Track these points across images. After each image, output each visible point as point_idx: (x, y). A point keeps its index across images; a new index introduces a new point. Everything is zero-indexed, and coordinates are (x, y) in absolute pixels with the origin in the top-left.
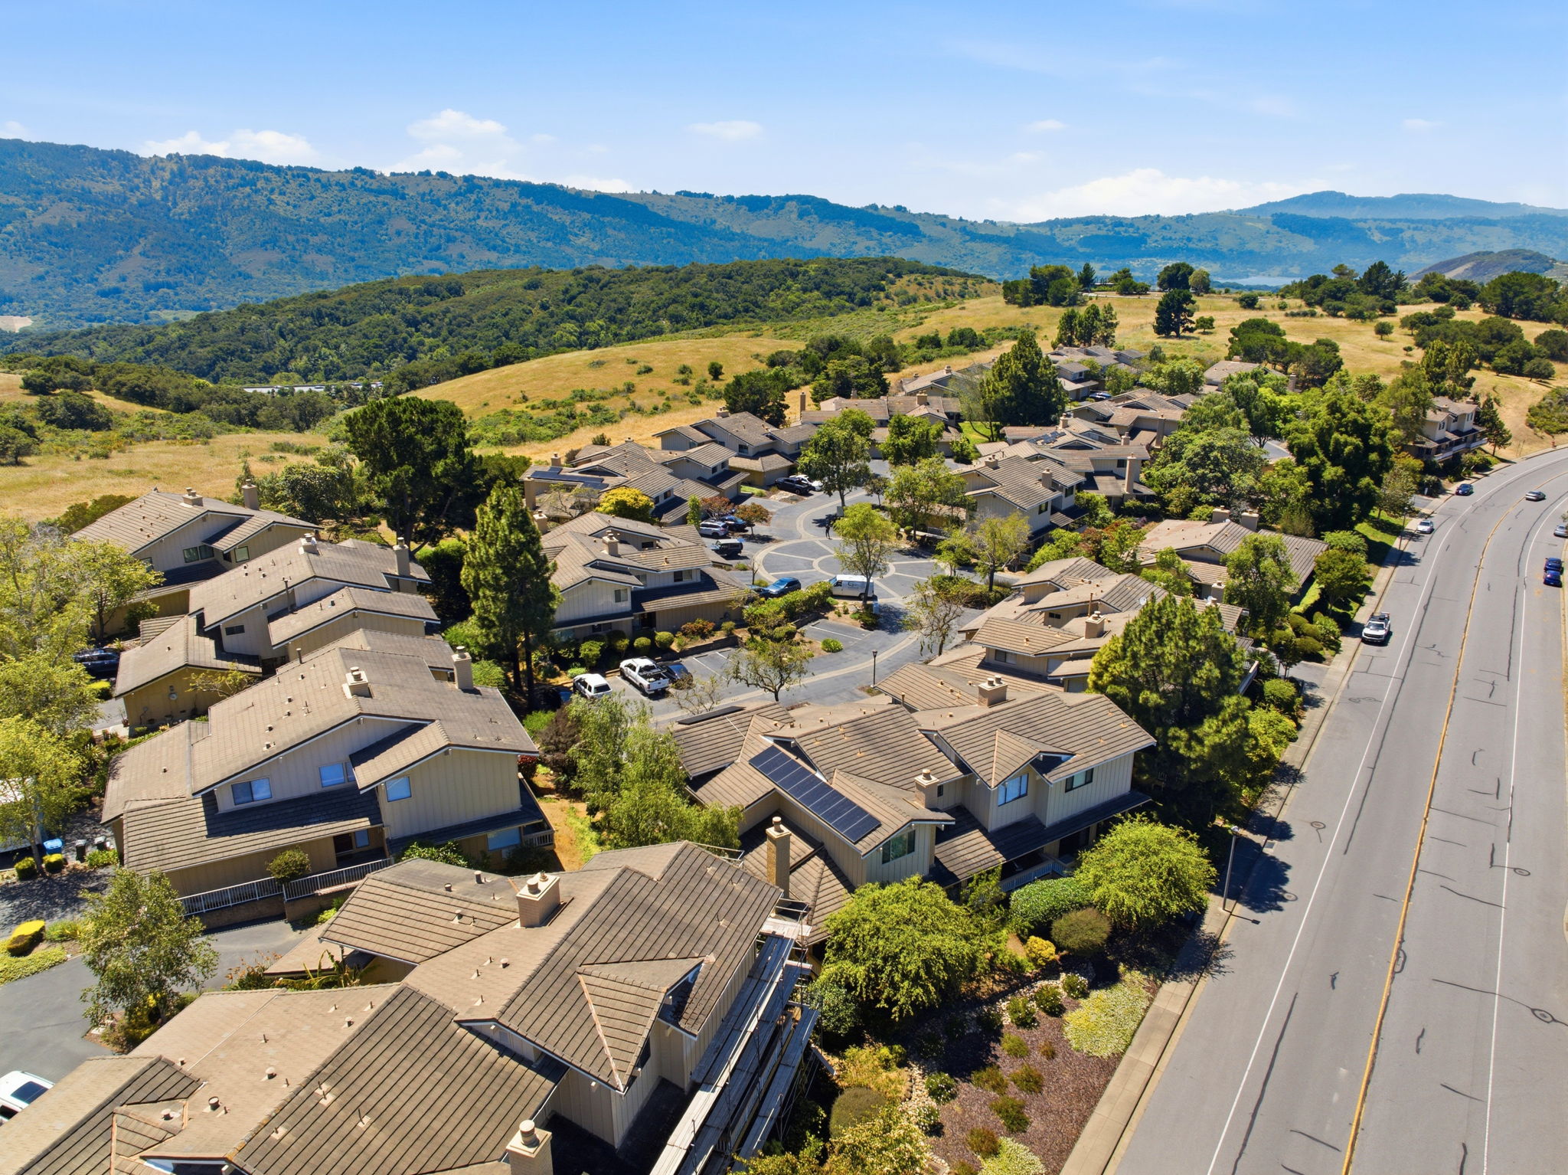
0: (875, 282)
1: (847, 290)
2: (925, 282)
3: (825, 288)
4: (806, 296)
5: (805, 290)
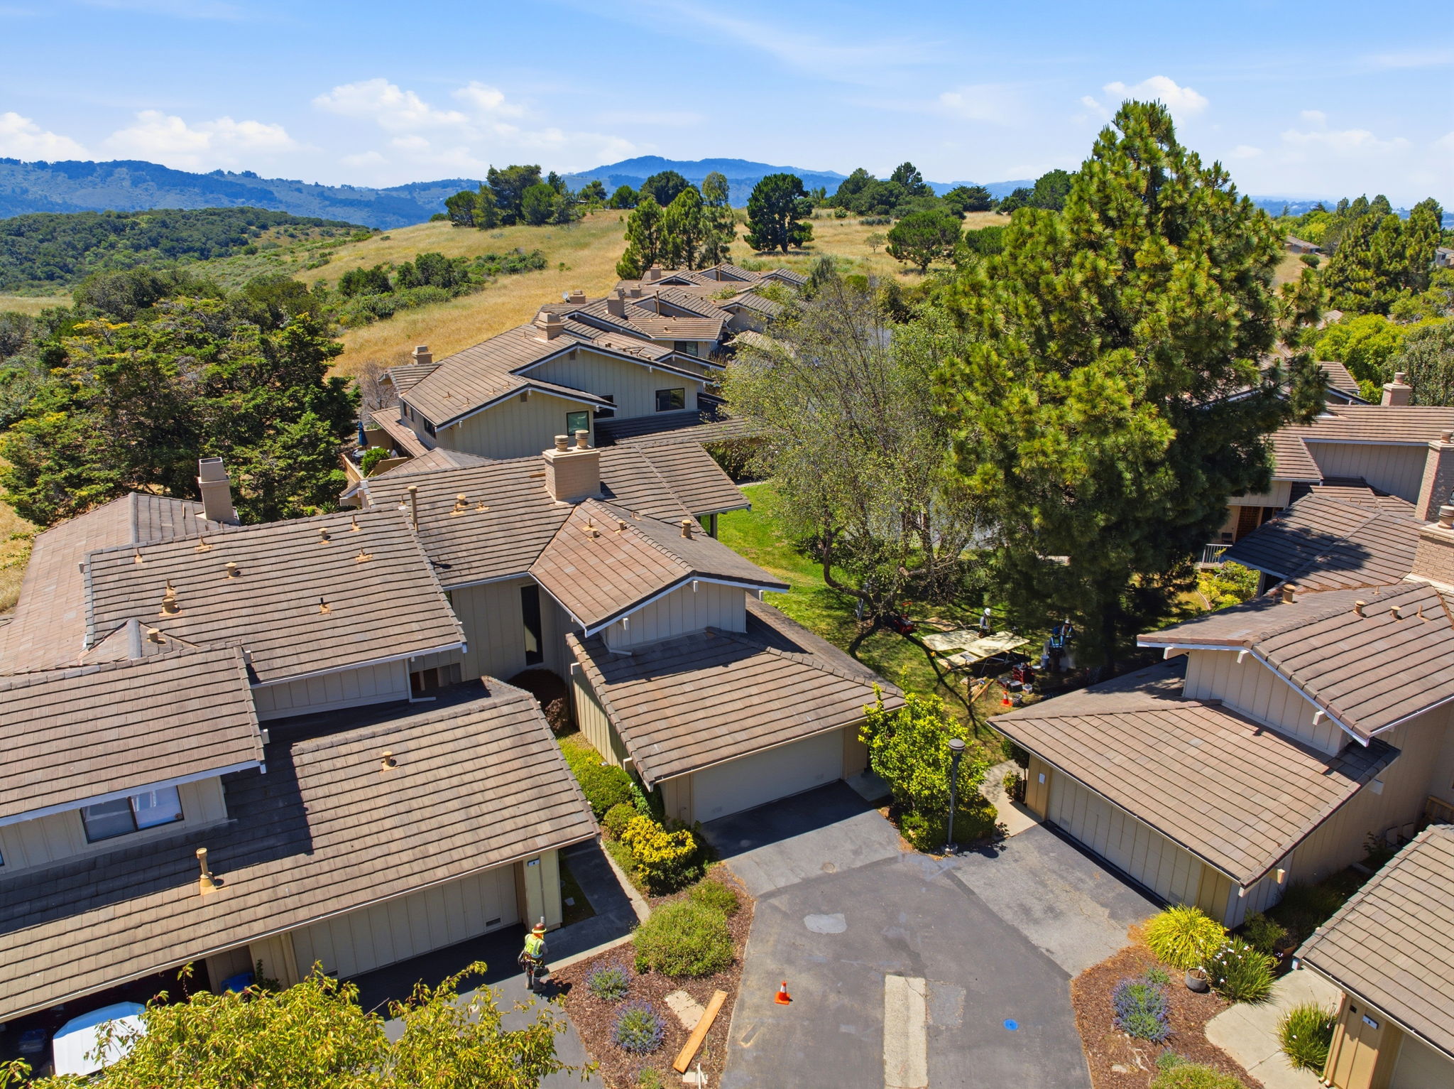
0: (234, 235)
1: (198, 245)
2: (297, 233)
3: (165, 243)
4: (141, 255)
5: (137, 248)
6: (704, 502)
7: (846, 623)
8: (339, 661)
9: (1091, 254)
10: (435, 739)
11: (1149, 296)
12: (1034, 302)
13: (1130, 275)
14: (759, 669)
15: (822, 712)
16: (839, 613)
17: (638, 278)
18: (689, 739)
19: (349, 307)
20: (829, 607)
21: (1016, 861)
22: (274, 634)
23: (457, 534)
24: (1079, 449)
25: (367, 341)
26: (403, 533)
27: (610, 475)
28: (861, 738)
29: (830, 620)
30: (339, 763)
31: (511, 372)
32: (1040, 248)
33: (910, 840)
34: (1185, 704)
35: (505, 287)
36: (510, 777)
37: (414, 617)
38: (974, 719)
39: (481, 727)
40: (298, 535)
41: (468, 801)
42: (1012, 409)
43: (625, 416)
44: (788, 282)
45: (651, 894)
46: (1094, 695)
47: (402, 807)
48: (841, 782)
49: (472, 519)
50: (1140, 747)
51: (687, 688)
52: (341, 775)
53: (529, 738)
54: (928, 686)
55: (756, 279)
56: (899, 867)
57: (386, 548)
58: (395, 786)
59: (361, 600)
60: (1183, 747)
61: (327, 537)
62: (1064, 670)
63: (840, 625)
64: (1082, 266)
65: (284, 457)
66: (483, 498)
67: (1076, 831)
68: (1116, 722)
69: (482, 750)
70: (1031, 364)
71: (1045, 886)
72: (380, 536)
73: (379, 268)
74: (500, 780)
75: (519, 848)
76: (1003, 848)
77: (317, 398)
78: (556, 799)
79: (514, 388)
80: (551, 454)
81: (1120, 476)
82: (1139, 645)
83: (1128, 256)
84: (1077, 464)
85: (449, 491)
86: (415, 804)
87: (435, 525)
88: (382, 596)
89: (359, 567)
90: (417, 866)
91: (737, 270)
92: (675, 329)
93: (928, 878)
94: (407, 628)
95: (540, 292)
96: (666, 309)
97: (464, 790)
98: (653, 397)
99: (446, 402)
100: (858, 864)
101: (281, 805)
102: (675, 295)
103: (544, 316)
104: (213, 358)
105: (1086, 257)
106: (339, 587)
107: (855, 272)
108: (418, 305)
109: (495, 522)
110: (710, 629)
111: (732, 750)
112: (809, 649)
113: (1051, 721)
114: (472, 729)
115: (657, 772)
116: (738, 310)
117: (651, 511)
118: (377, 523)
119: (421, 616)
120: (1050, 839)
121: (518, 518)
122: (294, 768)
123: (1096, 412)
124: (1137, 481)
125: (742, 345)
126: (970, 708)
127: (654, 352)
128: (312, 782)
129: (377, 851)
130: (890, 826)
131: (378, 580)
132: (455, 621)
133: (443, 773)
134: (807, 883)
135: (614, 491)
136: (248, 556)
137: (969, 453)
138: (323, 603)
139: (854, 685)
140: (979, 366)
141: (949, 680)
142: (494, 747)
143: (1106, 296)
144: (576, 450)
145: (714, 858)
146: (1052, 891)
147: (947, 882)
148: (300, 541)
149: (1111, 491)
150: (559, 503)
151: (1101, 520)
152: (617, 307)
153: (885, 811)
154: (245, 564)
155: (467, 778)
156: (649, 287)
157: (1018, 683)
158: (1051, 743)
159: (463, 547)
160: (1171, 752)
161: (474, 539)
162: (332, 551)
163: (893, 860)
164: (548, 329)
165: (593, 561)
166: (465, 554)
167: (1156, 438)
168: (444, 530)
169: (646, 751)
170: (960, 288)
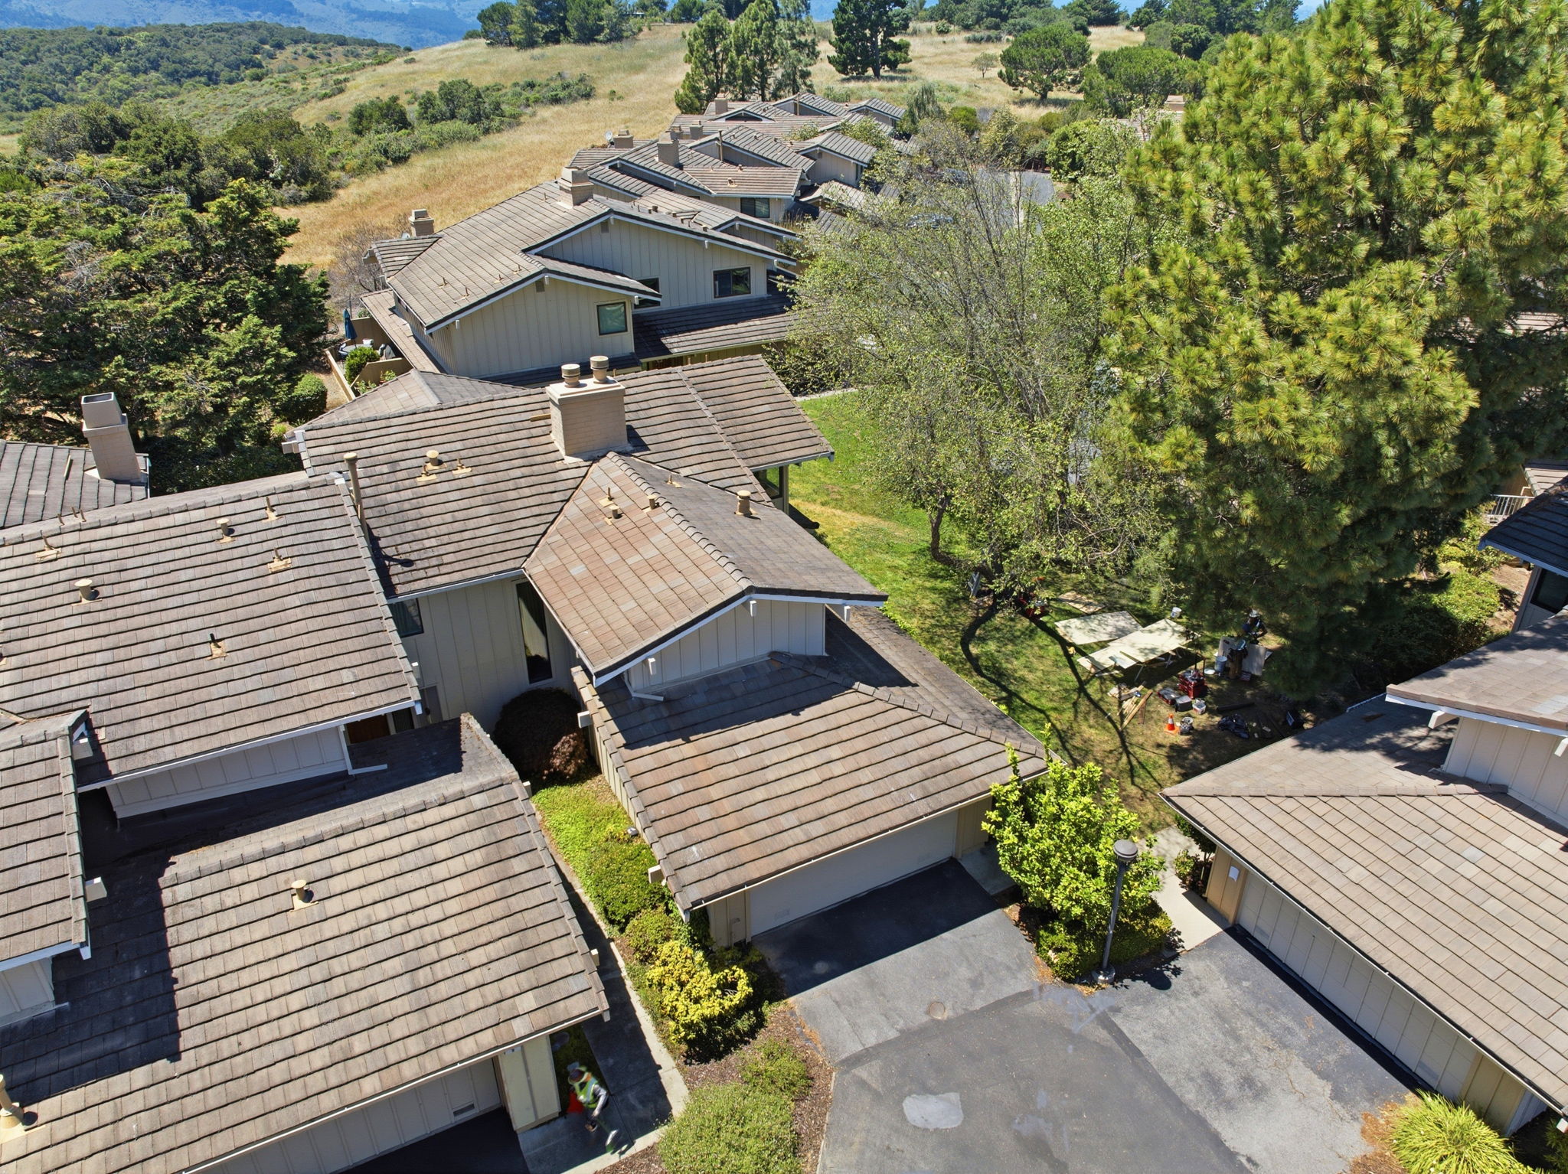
0: (246, 56)
1: (204, 67)
2: (317, 53)
3: (167, 65)
5: (135, 71)
6: (769, 449)
7: (957, 600)
8: (232, 737)
9: (1361, 108)
10: (373, 853)
11: (1454, 178)
12: (1266, 184)
13: (1421, 143)
14: (843, 718)
15: (931, 786)
16: (947, 584)
17: (701, 111)
18: (743, 836)
19: (356, 150)
20: (934, 576)
21: (1196, 994)
22: (140, 694)
23: (425, 512)
24: (1325, 415)
25: (376, 193)
26: (338, 522)
27: (642, 414)
28: (985, 826)
29: (934, 596)
30: (230, 898)
31: (524, 251)
32: (1282, 98)
33: (1050, 964)
34: (1452, 788)
35: (544, 121)
36: (480, 916)
37: (345, 661)
38: (1128, 753)
39: (442, 831)
40: (188, 529)
41: (414, 959)
42: (1225, 351)
43: (675, 305)
44: (882, 116)
45: (689, 1058)
46: (1309, 754)
47: (317, 973)
48: (952, 862)
49: (445, 487)
50: (1387, 855)
51: (741, 751)
52: (230, 918)
53: (509, 848)
54: (1065, 699)
55: (843, 114)
56: (1034, 1008)
57: (313, 548)
58: (309, 936)
59: (271, 634)
60: (1453, 860)
61: (229, 531)
62: (1246, 677)
63: (949, 603)
64: (1345, 128)
65: (219, 378)
66: (464, 454)
67: (1277, 946)
68: (1350, 810)
69: (440, 871)
70: (1254, 278)
71: (1238, 1039)
72: (306, 527)
73: (395, 99)
74: (465, 922)
75: (487, 1039)
76: (1177, 971)
77: (261, 294)
78: (544, 953)
79: (525, 275)
80: (557, 390)
81: (1378, 449)
82: (1388, 699)
83: (1420, 113)
84: (1322, 440)
85: (416, 443)
86: (337, 966)
87: (394, 497)
88: (302, 626)
89: (271, 580)
90: (334, 1076)
91: (819, 102)
92: (742, 181)
93: (1076, 1028)
94: (334, 678)
95: (585, 127)
96: (731, 155)
97: (410, 941)
98: (710, 282)
99: (441, 293)
100: (979, 1004)
101: (137, 974)
102: (742, 135)
103: (567, 174)
104: (122, 243)
105: (1353, 114)
106: (241, 613)
107: (961, 102)
108: (441, 145)
109: (478, 491)
110: (774, 655)
111: (804, 852)
112: (911, 675)
113: (1256, 802)
114: (427, 835)
115: (695, 893)
116: (820, 154)
117: (697, 469)
118: (302, 506)
119: (356, 659)
120: (1242, 957)
121: (511, 485)
122: (162, 909)
123: (1368, 368)
124: (1402, 461)
125: (824, 202)
126: (1121, 735)
127: (712, 217)
128: (187, 932)
129: (277, 1051)
130: (1020, 935)
131: (295, 600)
132: (405, 665)
133: (381, 911)
134: (909, 1038)
135: (646, 440)
136: (114, 566)
137: (1153, 411)
138: (214, 640)
139: (975, 739)
140: (1176, 280)
141: (1093, 689)
142: (457, 865)
143: (1382, 177)
144: (591, 385)
145: (777, 997)
146: (1248, 1049)
147: (1102, 1034)
148: (191, 539)
149: (1360, 472)
150: (570, 460)
151: (1344, 515)
152: (669, 153)
153: (1013, 911)
154: (107, 579)
155: (416, 919)
156: (714, 124)
157: (1186, 699)
158: (1256, 837)
159: (432, 532)
160: (1435, 867)
161: (448, 518)
162: (236, 553)
163: (1025, 996)
164: (573, 191)
165: (611, 557)
166: (433, 542)
167: (1450, 405)
168: (407, 505)
169: (679, 859)
170: (1146, 155)
